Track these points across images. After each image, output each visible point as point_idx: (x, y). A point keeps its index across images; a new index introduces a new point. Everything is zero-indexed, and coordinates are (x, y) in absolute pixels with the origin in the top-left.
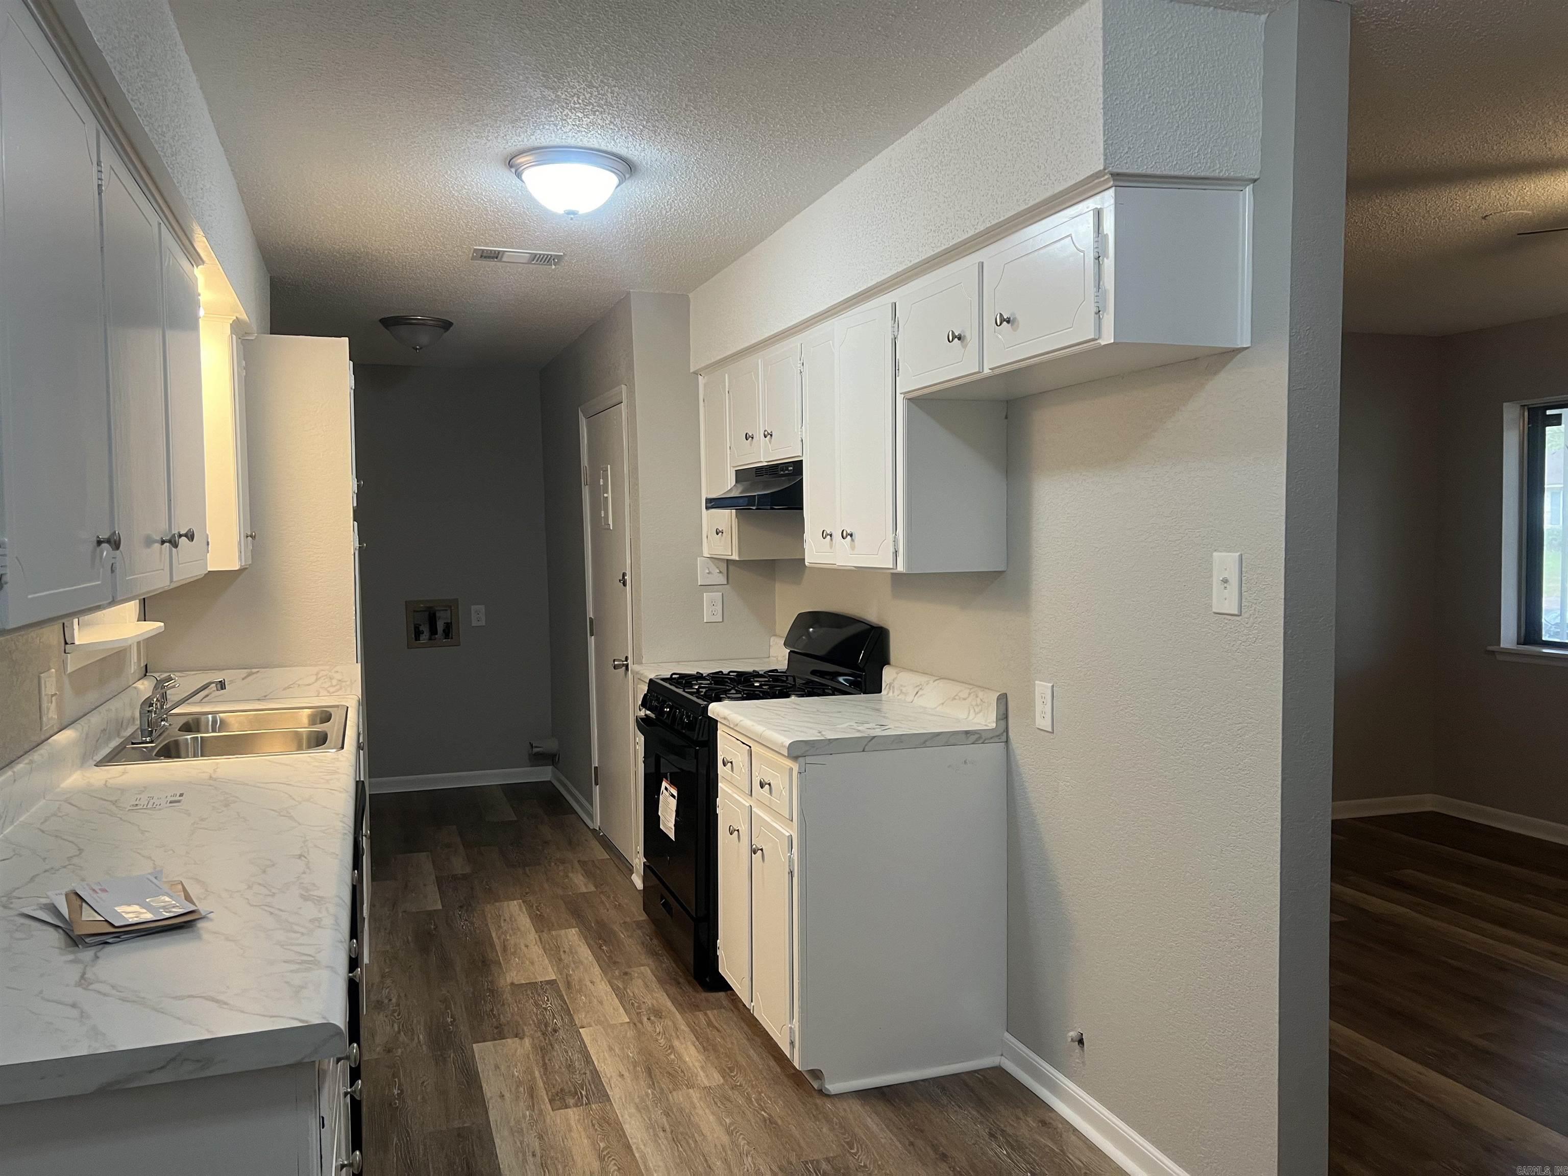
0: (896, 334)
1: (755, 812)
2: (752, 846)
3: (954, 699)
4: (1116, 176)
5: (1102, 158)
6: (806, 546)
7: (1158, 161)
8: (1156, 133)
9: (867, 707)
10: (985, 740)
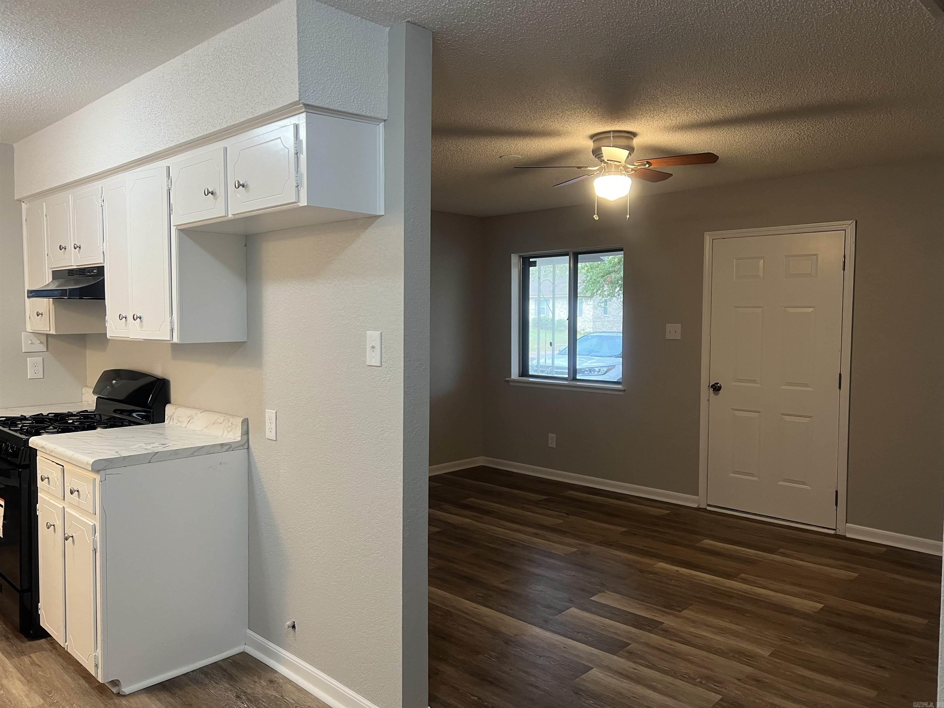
0: (170, 186)
1: (67, 512)
2: (65, 534)
3: (214, 424)
4: (306, 106)
5: (298, 94)
6: (107, 325)
7: (331, 100)
8: (329, 84)
9: (153, 433)
10: (234, 449)
